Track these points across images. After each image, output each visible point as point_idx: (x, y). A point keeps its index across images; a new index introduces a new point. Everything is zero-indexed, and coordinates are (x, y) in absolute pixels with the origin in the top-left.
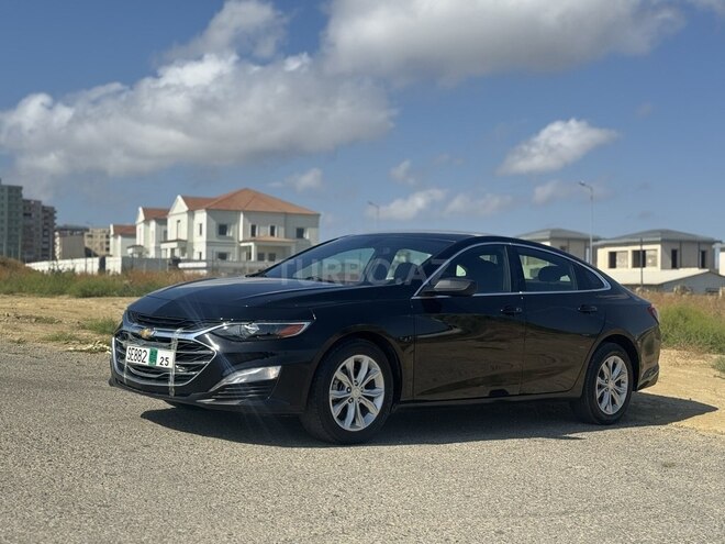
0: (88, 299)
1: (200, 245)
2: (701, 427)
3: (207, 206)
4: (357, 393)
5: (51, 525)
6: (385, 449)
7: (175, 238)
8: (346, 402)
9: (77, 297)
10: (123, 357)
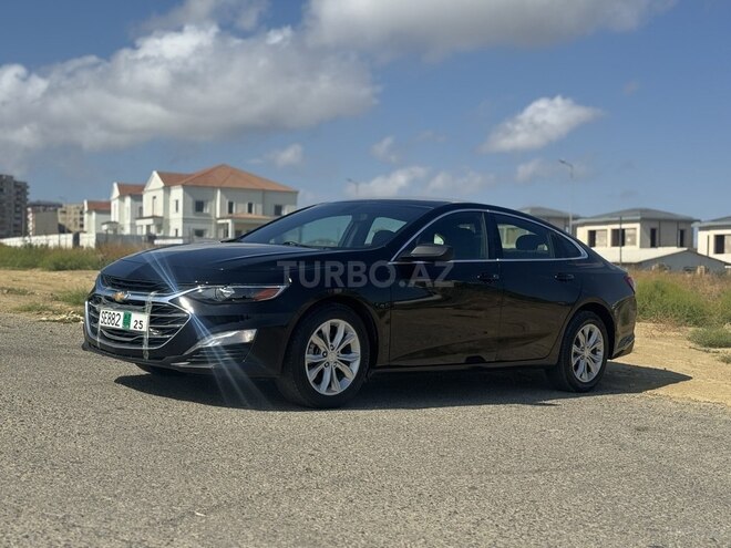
0: (62, 272)
1: (176, 222)
2: (676, 395)
3: (183, 182)
4: (333, 357)
5: (23, 479)
6: (361, 413)
7: (150, 214)
8: (322, 366)
9: (51, 270)
10: (96, 321)
